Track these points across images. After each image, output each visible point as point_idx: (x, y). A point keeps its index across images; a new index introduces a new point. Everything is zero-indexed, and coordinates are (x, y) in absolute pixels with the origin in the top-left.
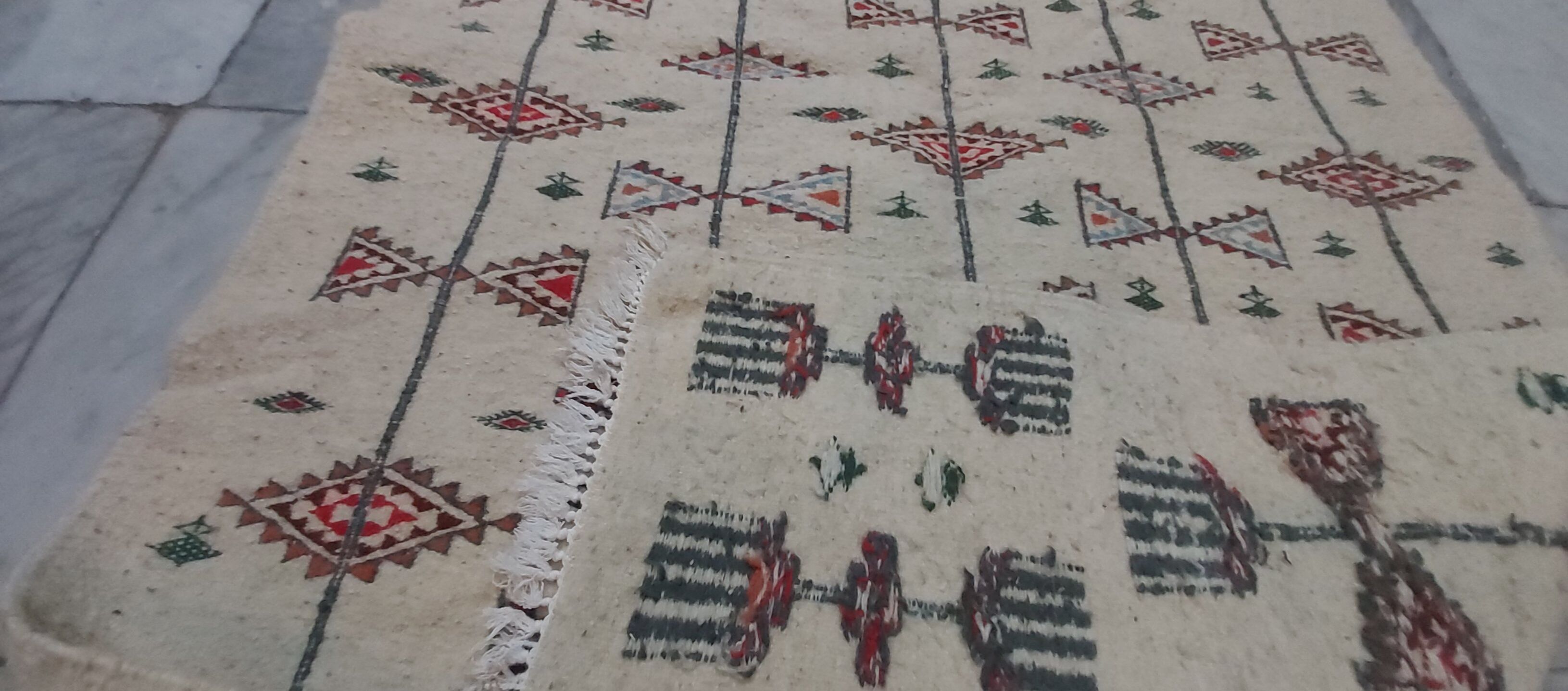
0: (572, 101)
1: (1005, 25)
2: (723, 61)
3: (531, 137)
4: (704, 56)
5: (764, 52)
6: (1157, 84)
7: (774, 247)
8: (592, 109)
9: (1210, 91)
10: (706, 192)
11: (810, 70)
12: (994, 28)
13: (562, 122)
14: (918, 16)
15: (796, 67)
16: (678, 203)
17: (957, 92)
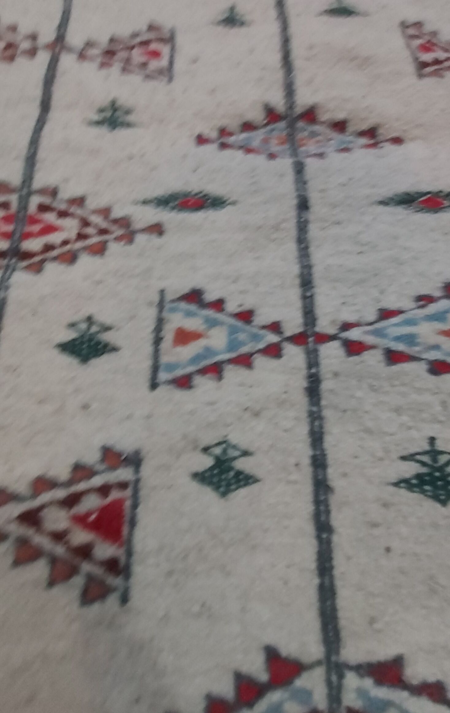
0: (92, 203)
2: (273, 130)
3: (43, 261)
4: (248, 127)
5: (322, 117)
7: (405, 418)
8: (117, 213)
10: (288, 333)
11: (381, 138)
13: (81, 237)
15: (362, 134)
16: (252, 355)
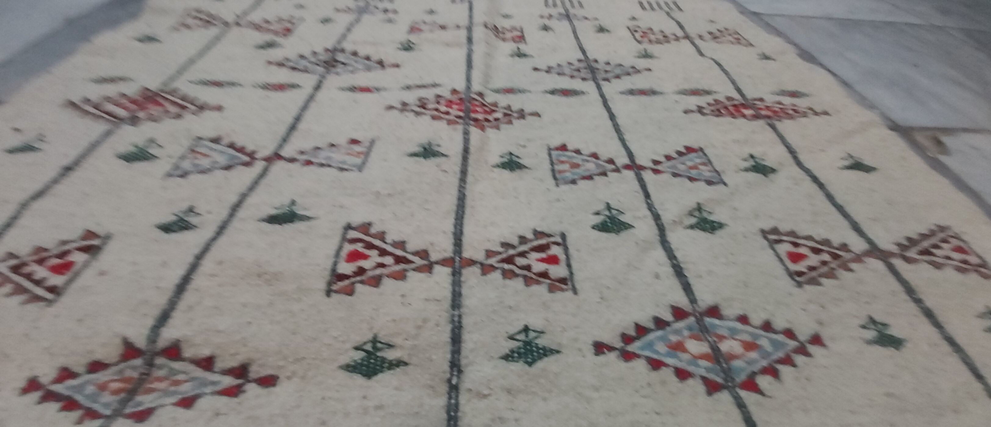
1: (542, 260)
5: (187, 353)
6: (747, 338)
9: (816, 340)
11: (250, 377)
12: (528, 268)
14: (434, 257)
15: (230, 373)
17: (470, 390)
